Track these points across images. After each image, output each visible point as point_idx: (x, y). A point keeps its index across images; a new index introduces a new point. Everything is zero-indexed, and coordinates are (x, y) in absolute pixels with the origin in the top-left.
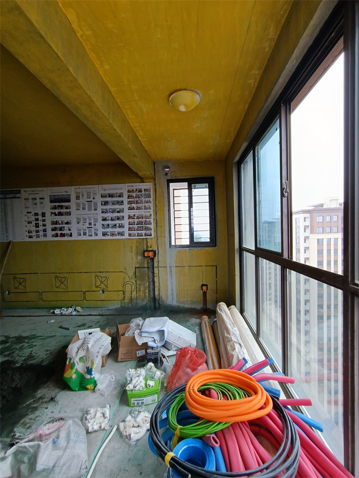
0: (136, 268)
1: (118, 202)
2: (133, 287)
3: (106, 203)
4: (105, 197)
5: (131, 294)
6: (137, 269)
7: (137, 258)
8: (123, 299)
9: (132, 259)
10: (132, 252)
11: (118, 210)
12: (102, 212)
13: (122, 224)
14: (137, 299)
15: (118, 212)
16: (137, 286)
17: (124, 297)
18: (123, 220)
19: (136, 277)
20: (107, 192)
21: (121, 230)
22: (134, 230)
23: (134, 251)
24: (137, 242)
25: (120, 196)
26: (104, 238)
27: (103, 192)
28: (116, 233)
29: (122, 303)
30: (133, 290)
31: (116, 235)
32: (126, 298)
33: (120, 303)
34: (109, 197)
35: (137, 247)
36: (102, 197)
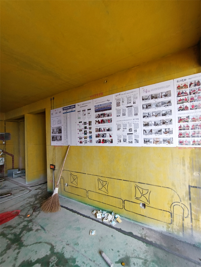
0: (189, 187)
1: (163, 103)
2: (186, 212)
3: (148, 106)
4: (146, 99)
5: (183, 220)
6: (191, 188)
7: (192, 174)
8: (170, 222)
9: (185, 173)
10: (184, 165)
11: (164, 112)
12: (144, 117)
13: (169, 129)
14: (192, 229)
15: (164, 115)
16: (193, 212)
17: (172, 221)
18: (171, 124)
19: (190, 199)
20: (149, 94)
21: (167, 136)
22: (188, 137)
23: (187, 164)
24: (192, 152)
25: (166, 96)
26: (145, 145)
27: (145, 95)
28: (162, 140)
29: (169, 227)
30: (185, 215)
31: (161, 143)
32: (175, 223)
33: (165, 227)
34: (152, 99)
35: (192, 159)
36: (143, 99)
